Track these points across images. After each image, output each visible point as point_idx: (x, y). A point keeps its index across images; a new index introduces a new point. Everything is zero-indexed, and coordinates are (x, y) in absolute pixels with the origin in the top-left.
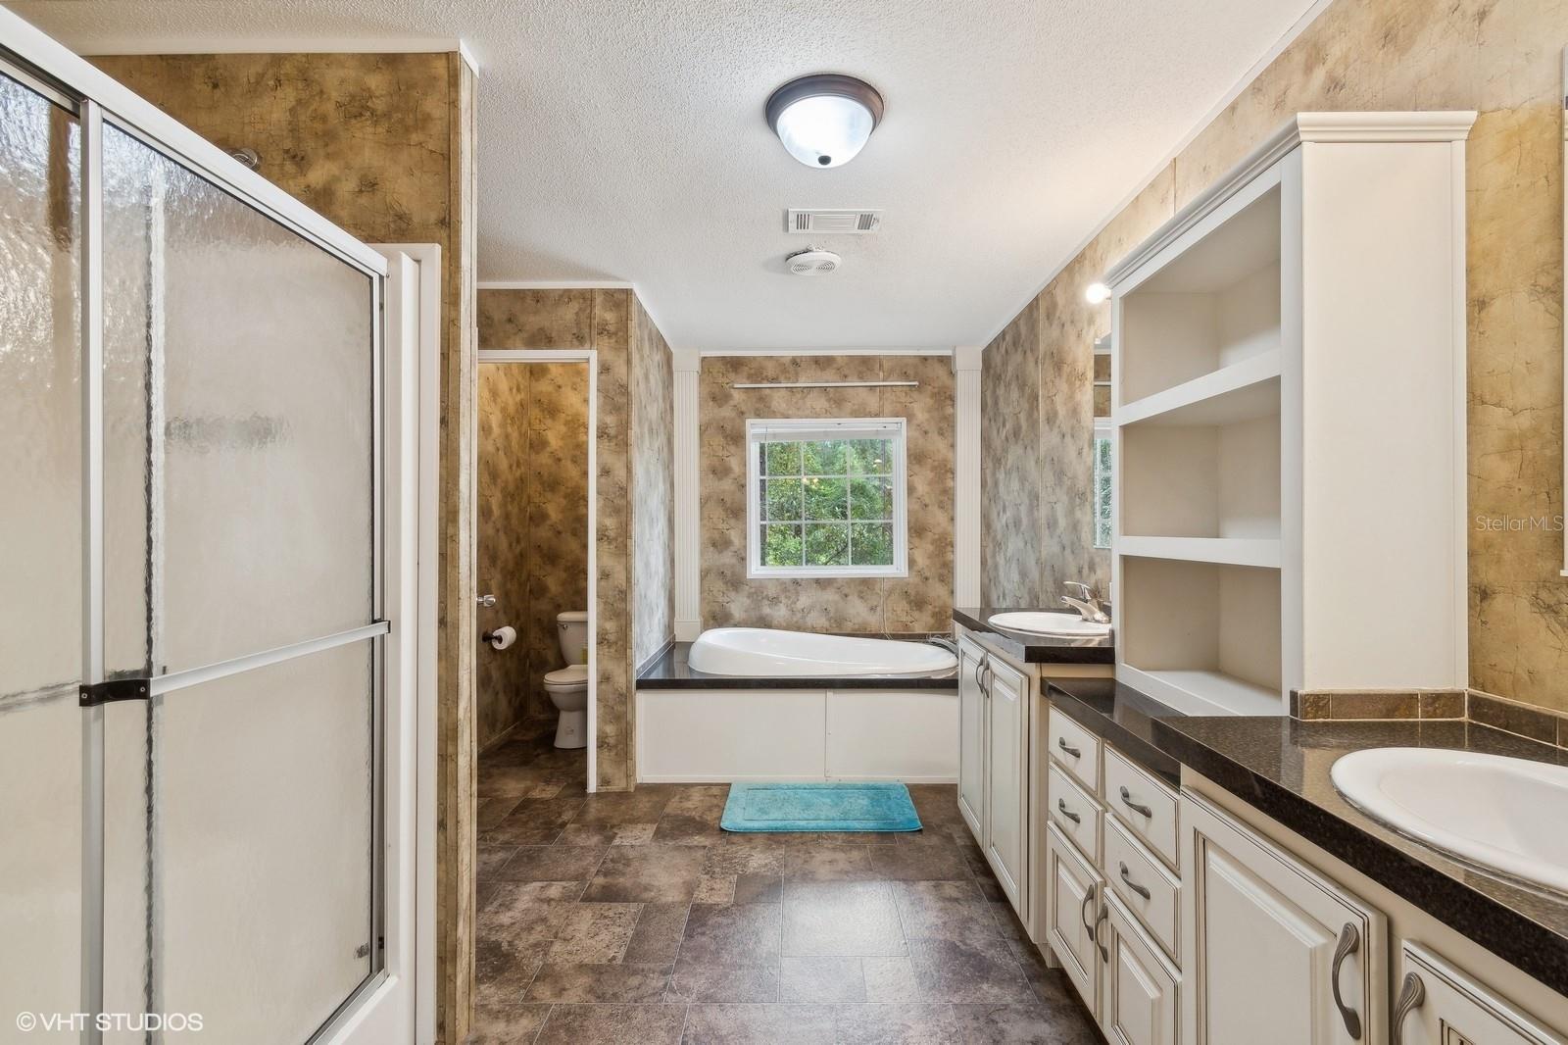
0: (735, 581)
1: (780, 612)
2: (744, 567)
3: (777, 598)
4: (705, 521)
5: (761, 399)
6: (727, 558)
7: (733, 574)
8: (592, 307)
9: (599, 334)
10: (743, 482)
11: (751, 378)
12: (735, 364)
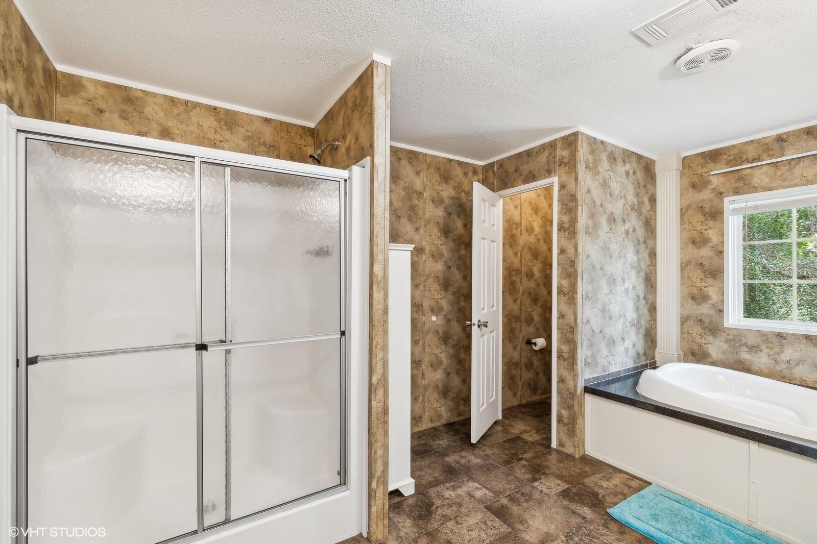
0: (714, 328)
1: (762, 360)
2: (722, 318)
3: (758, 347)
4: (685, 281)
5: (741, 179)
6: (705, 310)
7: (711, 322)
8: (555, 150)
9: (559, 166)
10: (721, 249)
11: (729, 163)
12: (714, 156)
